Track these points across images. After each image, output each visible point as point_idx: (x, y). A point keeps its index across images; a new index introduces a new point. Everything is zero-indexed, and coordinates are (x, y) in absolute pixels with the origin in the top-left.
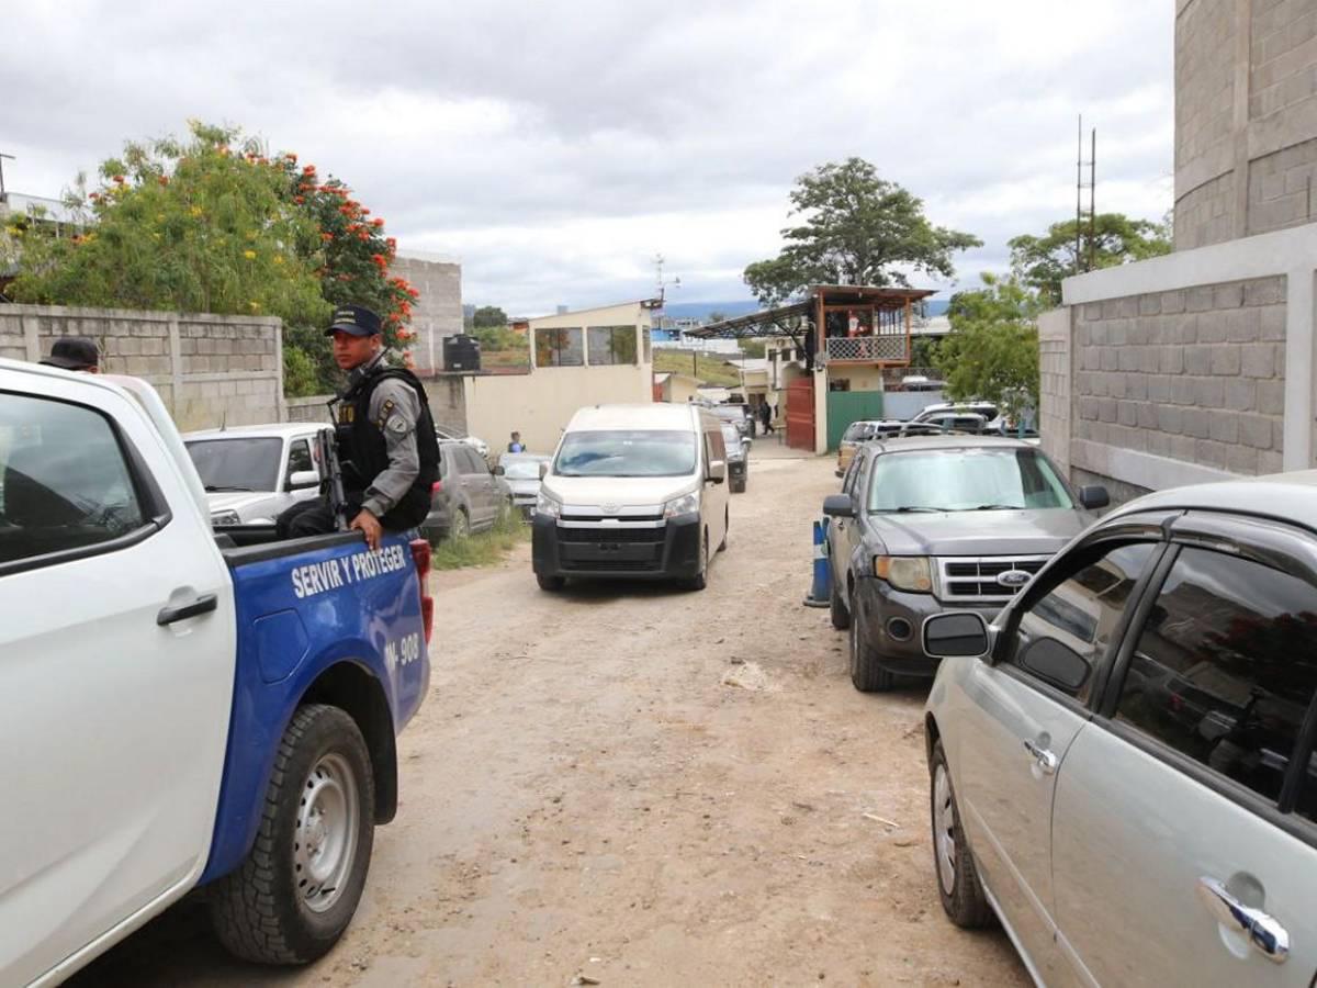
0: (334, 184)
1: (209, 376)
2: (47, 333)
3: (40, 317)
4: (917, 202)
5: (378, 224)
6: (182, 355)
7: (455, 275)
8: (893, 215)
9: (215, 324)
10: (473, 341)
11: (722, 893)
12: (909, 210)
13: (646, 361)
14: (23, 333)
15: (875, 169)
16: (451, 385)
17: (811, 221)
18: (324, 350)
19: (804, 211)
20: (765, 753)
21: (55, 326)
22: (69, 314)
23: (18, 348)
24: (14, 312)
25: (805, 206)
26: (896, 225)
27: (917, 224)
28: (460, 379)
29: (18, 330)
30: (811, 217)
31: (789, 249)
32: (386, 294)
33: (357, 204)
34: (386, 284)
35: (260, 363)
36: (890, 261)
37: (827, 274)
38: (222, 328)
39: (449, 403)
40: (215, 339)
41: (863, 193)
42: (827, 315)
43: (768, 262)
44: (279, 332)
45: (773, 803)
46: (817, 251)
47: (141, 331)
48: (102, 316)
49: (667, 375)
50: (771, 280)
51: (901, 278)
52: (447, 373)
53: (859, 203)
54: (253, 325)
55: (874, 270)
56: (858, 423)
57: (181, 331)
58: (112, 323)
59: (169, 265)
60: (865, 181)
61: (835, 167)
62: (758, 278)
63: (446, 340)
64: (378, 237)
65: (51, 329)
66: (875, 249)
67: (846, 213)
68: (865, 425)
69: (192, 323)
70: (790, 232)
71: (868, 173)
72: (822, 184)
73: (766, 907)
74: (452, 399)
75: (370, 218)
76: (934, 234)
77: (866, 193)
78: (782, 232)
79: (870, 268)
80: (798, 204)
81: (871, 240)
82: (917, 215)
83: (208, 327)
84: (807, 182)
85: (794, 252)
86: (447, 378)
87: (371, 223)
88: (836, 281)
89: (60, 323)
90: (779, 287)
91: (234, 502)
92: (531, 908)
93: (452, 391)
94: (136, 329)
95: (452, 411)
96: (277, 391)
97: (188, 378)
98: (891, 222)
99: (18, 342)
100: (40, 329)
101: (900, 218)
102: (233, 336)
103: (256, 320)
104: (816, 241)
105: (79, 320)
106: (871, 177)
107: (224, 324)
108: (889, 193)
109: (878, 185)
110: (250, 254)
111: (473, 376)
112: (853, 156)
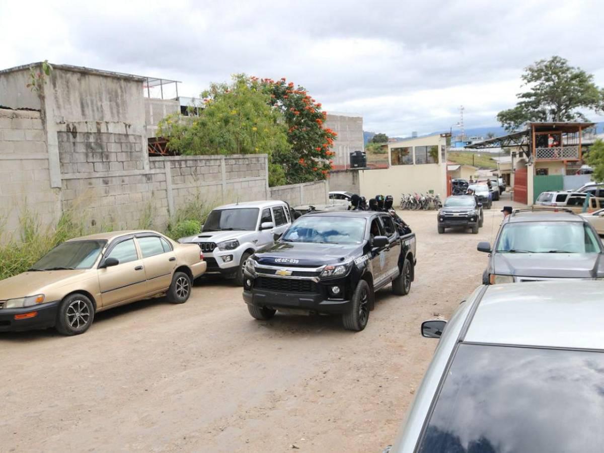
0: (301, 89)
1: (237, 180)
2: (174, 167)
3: (171, 161)
4: (591, 76)
5: (318, 106)
6: (226, 172)
7: (360, 122)
8: (577, 83)
9: (240, 159)
10: (363, 154)
11: (366, 420)
12: (585, 81)
13: (443, 162)
14: (165, 167)
15: (567, 61)
16: (353, 173)
17: (533, 89)
18: (295, 162)
19: (528, 84)
20: (423, 360)
21: (177, 164)
22: (182, 159)
23: (163, 173)
24: (161, 160)
25: (529, 82)
26: (579, 88)
27: (591, 88)
28: (357, 171)
29: (163, 167)
30: (533, 87)
31: (521, 103)
32: (322, 136)
33: (310, 97)
34: (322, 132)
35: (259, 173)
36: (574, 107)
37: (541, 115)
38: (243, 160)
39: (352, 182)
40: (240, 164)
41: (560, 73)
42: (537, 136)
43: (509, 110)
44: (267, 160)
45: (412, 384)
46: (537, 103)
47: (210, 163)
48: (194, 158)
49: (459, 166)
50: (511, 119)
51: (580, 115)
52: (351, 169)
53: (558, 79)
54: (255, 158)
55: (566, 112)
56: (545, 193)
57: (226, 162)
58: (199, 161)
59: (223, 136)
60: (561, 67)
61: (545, 61)
62: (504, 118)
63: (351, 154)
64: (319, 111)
65: (175, 166)
66: (567, 101)
67: (551, 83)
68: (548, 194)
69: (230, 159)
70: (521, 95)
71: (563, 63)
72: (538, 70)
73: (382, 428)
74: (353, 180)
75: (316, 103)
76: (600, 92)
77: (562, 73)
78: (517, 95)
79: (564, 111)
80: (526, 81)
81: (565, 97)
82: (590, 83)
83: (237, 160)
84: (531, 70)
85: (523, 105)
86: (351, 171)
87: (315, 105)
88: (545, 119)
89: (178, 163)
90: (515, 122)
91: (237, 236)
92: (291, 416)
93: (354, 176)
94: (208, 163)
95: (354, 185)
96: (266, 185)
97: (228, 181)
98: (576, 87)
99: (163, 171)
100: (171, 165)
101: (580, 85)
102: (247, 163)
103: (257, 155)
104: (535, 99)
105: (186, 161)
106: (565, 65)
107: (244, 159)
108: (574, 73)
109: (568, 69)
110: (255, 129)
111: (363, 170)
112: (555, 55)
